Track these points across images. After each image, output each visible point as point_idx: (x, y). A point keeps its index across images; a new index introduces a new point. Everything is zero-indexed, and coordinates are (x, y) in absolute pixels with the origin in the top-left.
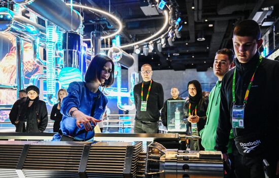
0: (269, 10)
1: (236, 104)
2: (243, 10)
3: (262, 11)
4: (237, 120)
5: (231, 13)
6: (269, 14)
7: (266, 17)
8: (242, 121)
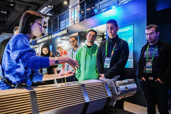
0: (51, 8)
1: (107, 57)
2: (37, 3)
3: (47, 7)
4: (106, 64)
5: (29, 2)
6: (50, 9)
7: (49, 10)
8: (109, 64)
